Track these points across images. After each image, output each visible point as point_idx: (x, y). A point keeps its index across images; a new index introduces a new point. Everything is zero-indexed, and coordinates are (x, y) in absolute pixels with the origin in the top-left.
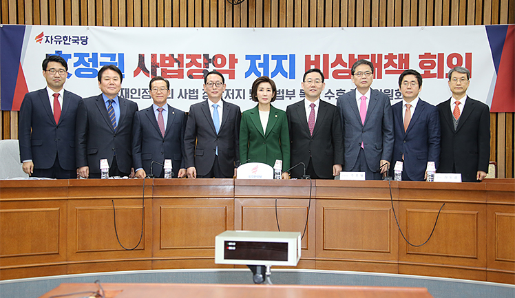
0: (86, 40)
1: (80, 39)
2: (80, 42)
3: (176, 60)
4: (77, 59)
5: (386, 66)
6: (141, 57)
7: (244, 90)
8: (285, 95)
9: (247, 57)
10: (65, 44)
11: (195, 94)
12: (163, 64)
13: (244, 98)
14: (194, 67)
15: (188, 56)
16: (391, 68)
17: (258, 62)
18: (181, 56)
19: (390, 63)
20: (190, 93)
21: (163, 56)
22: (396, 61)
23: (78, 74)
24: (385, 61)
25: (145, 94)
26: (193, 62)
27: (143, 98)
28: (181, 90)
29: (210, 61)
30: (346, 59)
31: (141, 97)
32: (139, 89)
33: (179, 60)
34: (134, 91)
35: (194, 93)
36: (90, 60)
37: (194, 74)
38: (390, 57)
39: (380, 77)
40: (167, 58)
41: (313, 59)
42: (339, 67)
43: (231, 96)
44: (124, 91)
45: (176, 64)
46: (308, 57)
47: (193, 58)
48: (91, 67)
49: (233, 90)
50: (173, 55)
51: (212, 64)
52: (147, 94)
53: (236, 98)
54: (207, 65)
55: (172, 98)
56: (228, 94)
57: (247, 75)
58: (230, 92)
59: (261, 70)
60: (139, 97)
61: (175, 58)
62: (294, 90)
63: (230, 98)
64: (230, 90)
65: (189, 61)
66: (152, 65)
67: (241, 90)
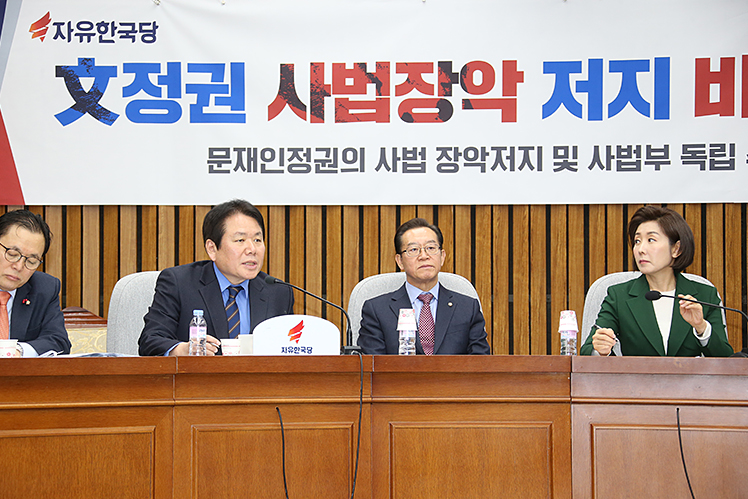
0: (154, 31)
1: (137, 28)
2: (138, 36)
3: (372, 78)
4: (130, 78)
6: (287, 72)
7: (540, 149)
8: (644, 158)
9: (549, 67)
10: (101, 41)
11: (419, 161)
12: (339, 86)
13: (540, 169)
14: (415, 94)
15: (401, 68)
17: (574, 78)
18: (383, 67)
20: (405, 158)
21: (339, 69)
23: (134, 113)
25: (295, 161)
26: (413, 82)
27: (290, 170)
28: (383, 150)
29: (454, 78)
31: (285, 168)
32: (282, 150)
33: (380, 78)
34: (268, 155)
35: (415, 158)
36: (162, 80)
37: (415, 111)
40: (350, 73)
41: (715, 67)
43: (507, 163)
44: (245, 155)
45: (371, 88)
46: (702, 65)
47: (414, 72)
48: (164, 96)
49: (512, 149)
50: (363, 66)
51: (459, 85)
52: (301, 160)
53: (521, 168)
54: (447, 90)
55: (362, 170)
56: (499, 160)
57: (548, 110)
58: (505, 154)
59: (582, 98)
60: (281, 168)
61: (368, 71)
62: (667, 147)
63: (505, 168)
64: (505, 148)
65: (403, 78)
66: (311, 90)
67: (533, 148)
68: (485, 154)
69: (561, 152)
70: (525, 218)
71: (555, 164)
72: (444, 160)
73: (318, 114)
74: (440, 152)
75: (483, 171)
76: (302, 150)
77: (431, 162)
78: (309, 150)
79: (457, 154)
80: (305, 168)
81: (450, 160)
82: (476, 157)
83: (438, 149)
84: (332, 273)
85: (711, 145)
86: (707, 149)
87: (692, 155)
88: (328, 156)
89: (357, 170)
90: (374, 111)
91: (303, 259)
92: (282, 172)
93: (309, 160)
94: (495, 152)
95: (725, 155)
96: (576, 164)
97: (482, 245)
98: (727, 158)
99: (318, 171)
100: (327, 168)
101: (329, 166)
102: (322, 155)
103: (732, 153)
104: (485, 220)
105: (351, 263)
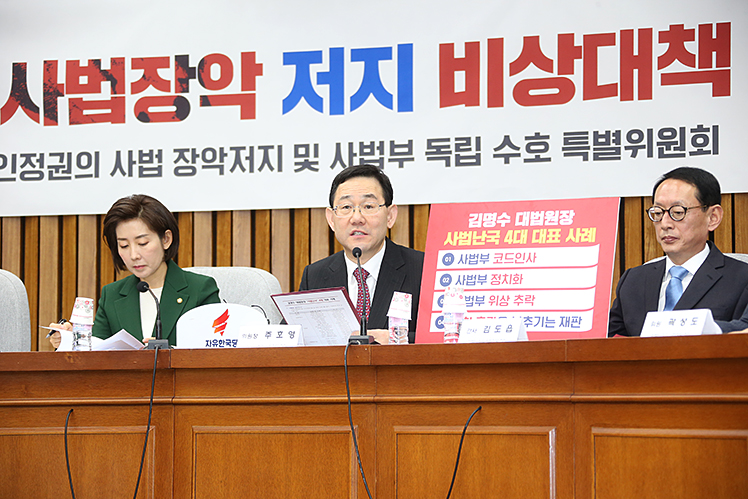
3: (106, 75)
5: (664, 61)
6: (19, 71)
7: (280, 147)
8: (387, 155)
9: (289, 58)
11: (155, 164)
12: (73, 86)
13: (280, 170)
14: (151, 91)
15: (137, 63)
16: (677, 67)
17: (314, 69)
18: (118, 63)
19: (677, 52)
20: (141, 161)
21: (72, 65)
22: (692, 47)
24: (659, 49)
25: (28, 167)
26: (150, 78)
27: (22, 177)
28: (118, 153)
29: (191, 73)
30: (550, 49)
31: (17, 175)
32: (14, 156)
33: (115, 76)
35: (151, 161)
37: (151, 109)
38: (676, 35)
39: (646, 93)
40: (84, 71)
41: (460, 53)
42: (532, 72)
43: (246, 164)
45: (106, 86)
46: (446, 50)
47: (150, 67)
49: (252, 148)
50: (97, 62)
51: (197, 79)
52: (34, 166)
53: (260, 169)
54: (184, 86)
55: (97, 176)
56: (238, 161)
57: (289, 104)
58: (244, 154)
59: (323, 91)
60: (13, 176)
61: (102, 68)
62: (411, 142)
63: (243, 170)
64: (244, 148)
65: (139, 74)
66: (44, 90)
67: (272, 147)
68: (223, 155)
69: (302, 151)
70: (266, 224)
71: (296, 164)
72: (182, 163)
73: (52, 117)
74: (177, 154)
75: (222, 173)
76: (35, 155)
77: (168, 164)
78: (42, 155)
79: (195, 156)
80: (37, 175)
81: (188, 162)
82: (214, 158)
83: (175, 151)
84: (67, 289)
85: (457, 139)
86: (452, 144)
87: (437, 150)
88: (61, 161)
89: (91, 176)
90: (109, 111)
91: (36, 275)
92: (14, 179)
93: (42, 166)
94: (234, 152)
95: (470, 149)
96: (317, 163)
97: (222, 255)
98: (473, 152)
99: (51, 177)
100: (60, 175)
101: (63, 172)
102: (55, 161)
103: (478, 148)
104: (226, 227)
105: (87, 278)
